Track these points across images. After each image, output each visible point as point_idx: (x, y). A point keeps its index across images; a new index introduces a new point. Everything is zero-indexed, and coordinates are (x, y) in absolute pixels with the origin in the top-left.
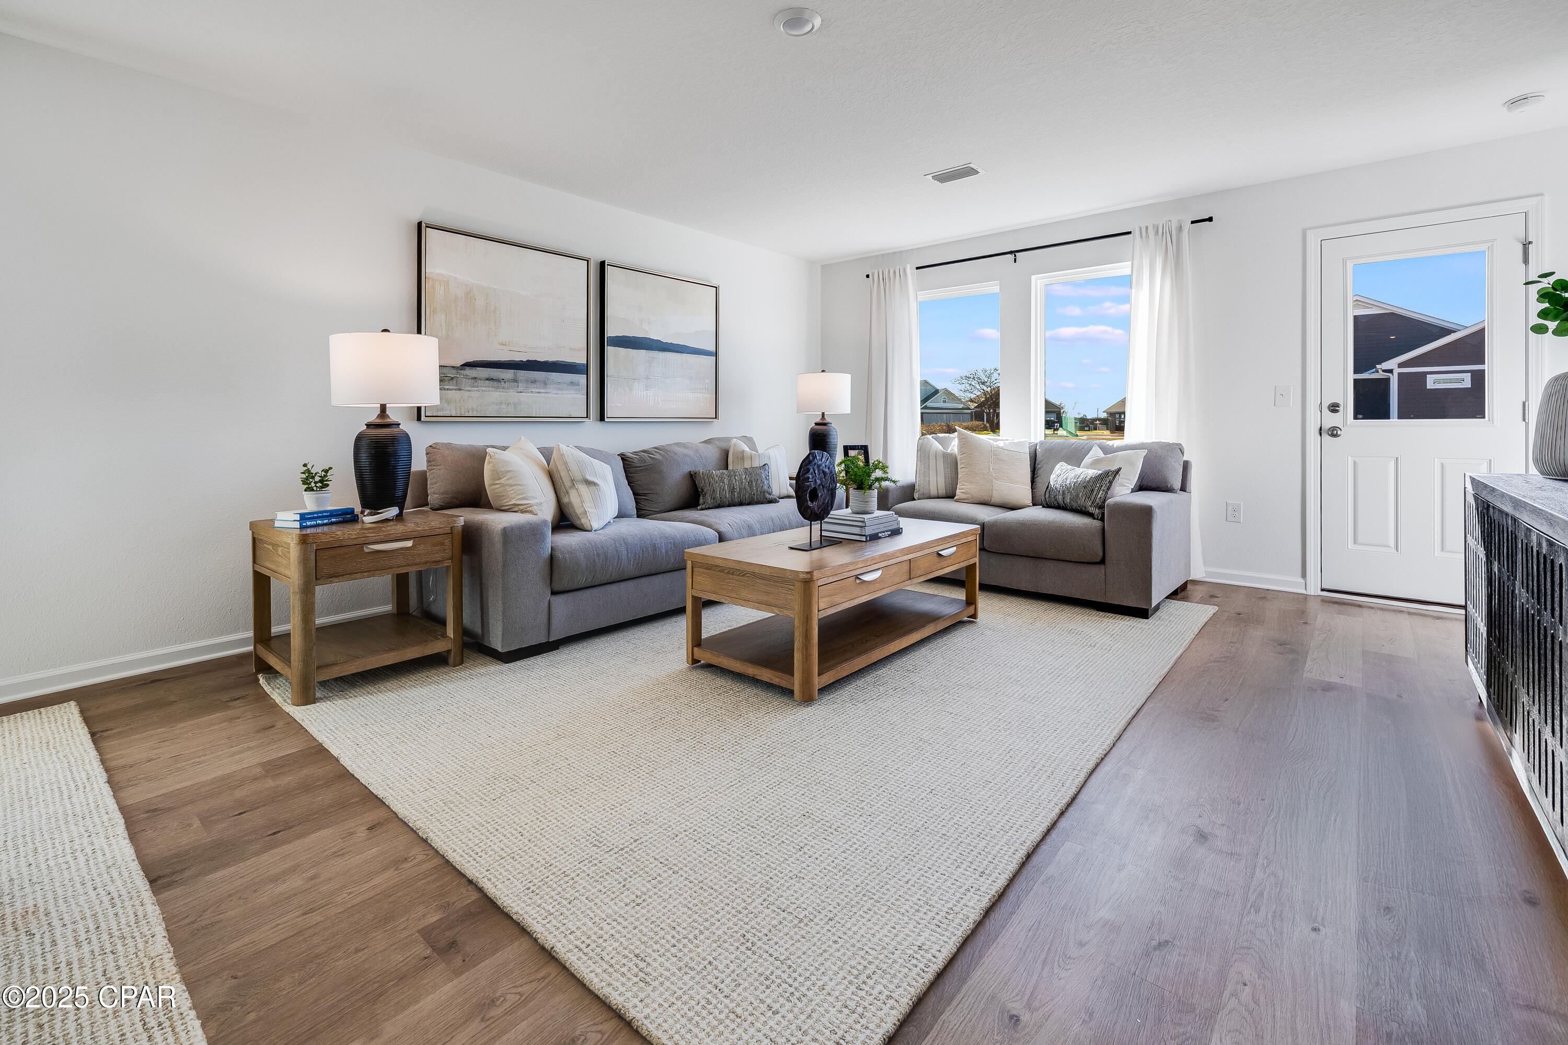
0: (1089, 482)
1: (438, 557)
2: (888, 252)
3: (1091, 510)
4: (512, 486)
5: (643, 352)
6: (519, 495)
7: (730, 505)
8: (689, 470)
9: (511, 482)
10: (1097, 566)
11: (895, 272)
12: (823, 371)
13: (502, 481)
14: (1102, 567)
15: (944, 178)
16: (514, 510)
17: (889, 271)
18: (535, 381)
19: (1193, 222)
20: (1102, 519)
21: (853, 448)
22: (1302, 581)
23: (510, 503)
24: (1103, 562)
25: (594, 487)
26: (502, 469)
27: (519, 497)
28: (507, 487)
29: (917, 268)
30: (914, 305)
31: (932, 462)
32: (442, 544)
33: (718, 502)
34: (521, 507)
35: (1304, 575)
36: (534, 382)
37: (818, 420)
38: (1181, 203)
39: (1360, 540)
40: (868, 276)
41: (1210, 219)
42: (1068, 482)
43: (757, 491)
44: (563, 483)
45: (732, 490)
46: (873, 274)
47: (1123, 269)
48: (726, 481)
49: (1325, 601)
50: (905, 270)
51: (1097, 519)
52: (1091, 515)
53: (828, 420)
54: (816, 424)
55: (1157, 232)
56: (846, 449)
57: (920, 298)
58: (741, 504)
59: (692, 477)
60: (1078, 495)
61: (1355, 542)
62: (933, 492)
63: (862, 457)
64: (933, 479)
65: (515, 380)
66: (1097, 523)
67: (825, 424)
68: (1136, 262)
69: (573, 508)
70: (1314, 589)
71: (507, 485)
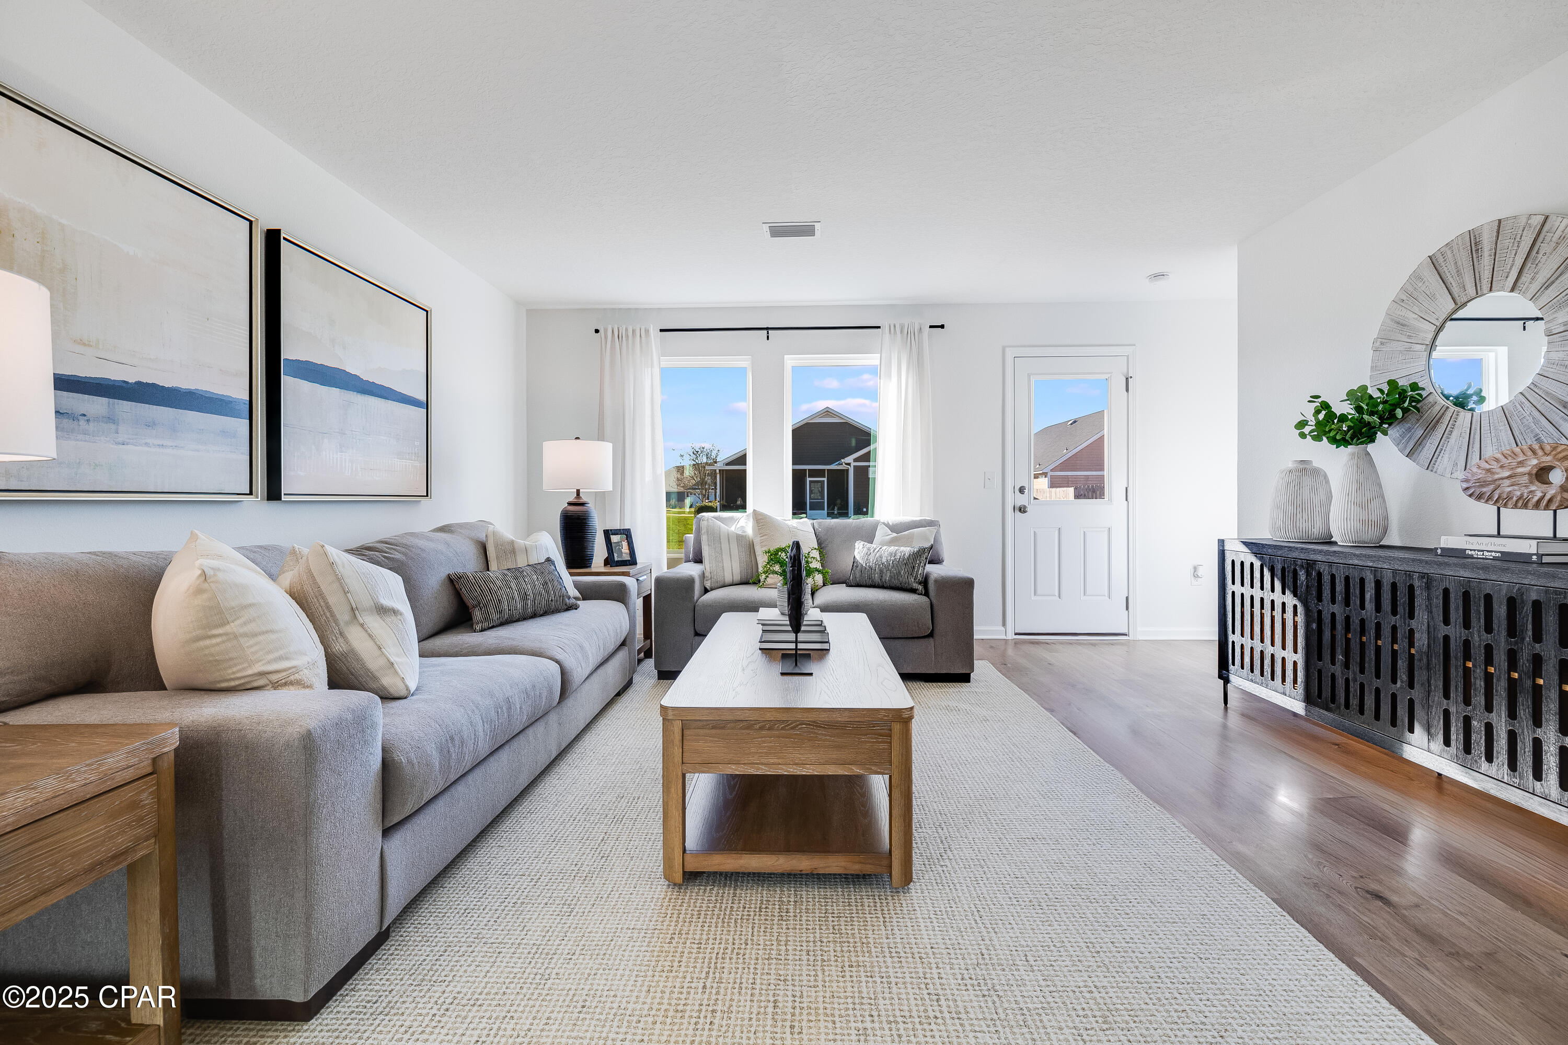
0: (908, 559)
1: (123, 842)
2: (622, 306)
3: (915, 586)
4: (254, 635)
5: (335, 391)
6: (270, 652)
7: (525, 619)
8: (447, 573)
9: (252, 627)
10: (926, 639)
11: (634, 331)
12: (577, 438)
13: (232, 627)
14: (931, 640)
15: (778, 231)
16: (255, 684)
17: (626, 330)
18: (154, 424)
19: (931, 327)
20: (926, 594)
21: (616, 532)
22: (1003, 629)
23: (250, 672)
24: (931, 635)
25: (393, 618)
26: (233, 604)
27: (271, 656)
28: (242, 640)
29: (661, 330)
30: (657, 371)
31: (725, 546)
32: (134, 805)
33: (506, 616)
34: (274, 678)
35: (1004, 624)
36: (151, 424)
37: (572, 498)
38: (916, 308)
39: (1039, 592)
40: (597, 331)
41: (942, 327)
42: (884, 560)
43: (555, 595)
44: (333, 615)
45: (524, 597)
46: (606, 330)
47: (873, 359)
48: (513, 585)
49: (1017, 643)
50: (647, 331)
51: (921, 594)
52: (913, 591)
53: (584, 498)
54: (570, 504)
55: (902, 332)
56: (607, 534)
57: (663, 364)
58: (534, 616)
59: (454, 583)
60: (899, 573)
61: (1035, 595)
62: (728, 579)
63: (625, 544)
64: (727, 564)
65: (111, 419)
66: (924, 599)
67: (583, 504)
68: (883, 355)
69: (358, 659)
70: (1011, 636)
71: (245, 635)
